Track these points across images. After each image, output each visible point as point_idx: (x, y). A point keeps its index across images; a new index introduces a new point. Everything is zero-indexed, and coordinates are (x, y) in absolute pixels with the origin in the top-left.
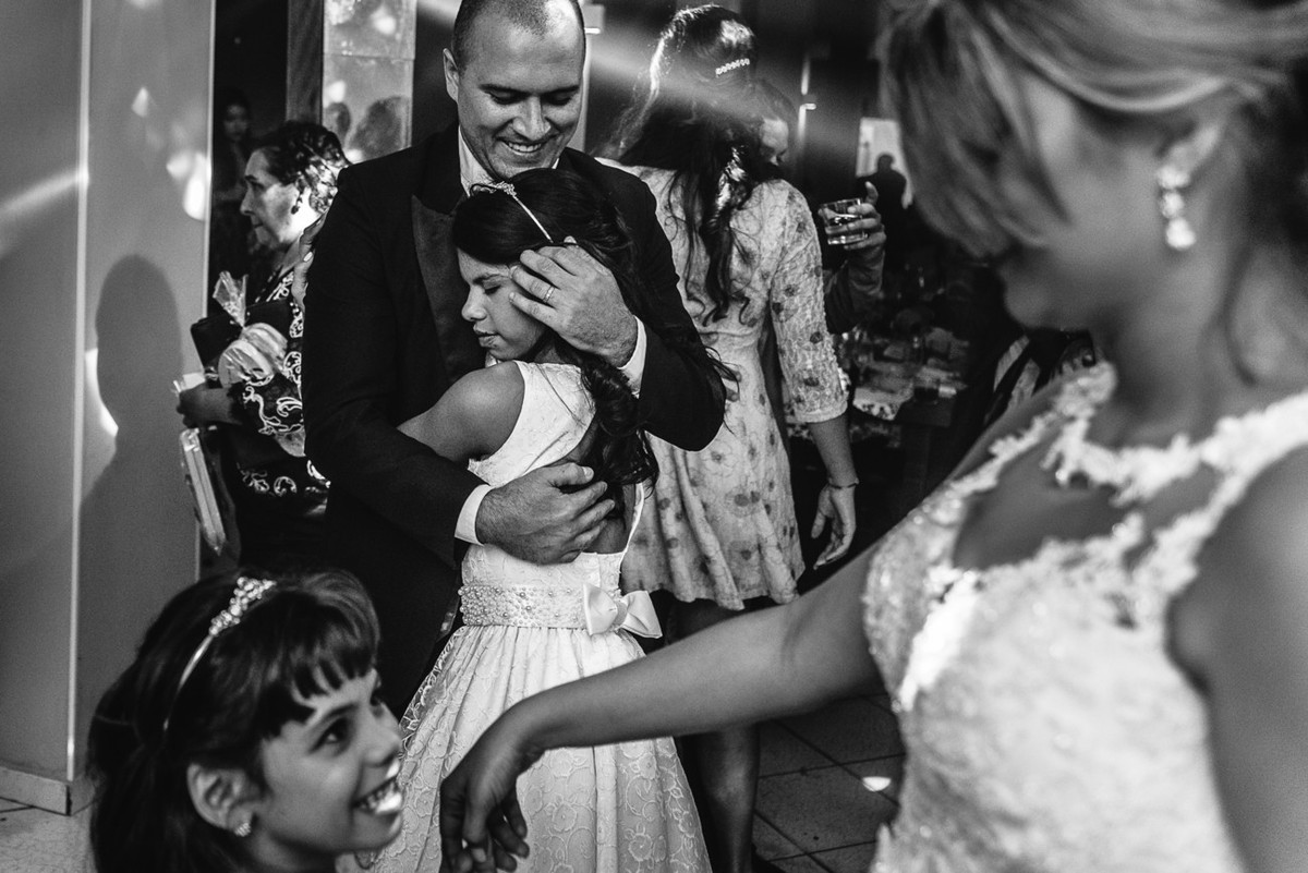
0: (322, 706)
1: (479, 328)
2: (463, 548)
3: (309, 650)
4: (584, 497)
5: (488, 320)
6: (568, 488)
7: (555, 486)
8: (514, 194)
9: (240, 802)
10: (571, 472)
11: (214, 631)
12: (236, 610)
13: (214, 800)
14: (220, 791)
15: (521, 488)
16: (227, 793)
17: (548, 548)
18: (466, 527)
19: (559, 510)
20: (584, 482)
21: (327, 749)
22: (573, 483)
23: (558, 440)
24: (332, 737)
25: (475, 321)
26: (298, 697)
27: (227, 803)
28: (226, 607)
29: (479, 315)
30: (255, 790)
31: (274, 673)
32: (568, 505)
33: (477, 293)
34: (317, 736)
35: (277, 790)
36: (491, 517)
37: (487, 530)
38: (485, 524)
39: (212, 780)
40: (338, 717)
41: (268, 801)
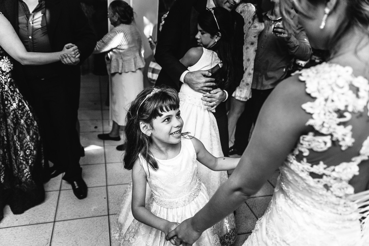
0: (165, 114)
1: (199, 41)
2: (181, 84)
3: (163, 103)
4: (208, 79)
5: (200, 40)
6: (205, 76)
7: (203, 74)
8: (213, 13)
9: (149, 130)
10: (207, 73)
11: (147, 97)
12: (152, 94)
13: (144, 129)
14: (146, 127)
15: (195, 73)
16: (147, 128)
17: (197, 87)
18: (182, 79)
19: (202, 80)
20: (209, 76)
21: (165, 123)
22: (206, 75)
23: (207, 66)
24: (166, 120)
25: (198, 39)
26: (160, 112)
27: (147, 130)
28: (150, 93)
29: (199, 38)
30: (151, 128)
31: (155, 106)
32: (204, 79)
33: (199, 33)
34: (163, 120)
35: (155, 129)
36: (188, 77)
37: (186, 80)
38: (186, 78)
39: (144, 125)
40: (168, 117)
41: (154, 131)
